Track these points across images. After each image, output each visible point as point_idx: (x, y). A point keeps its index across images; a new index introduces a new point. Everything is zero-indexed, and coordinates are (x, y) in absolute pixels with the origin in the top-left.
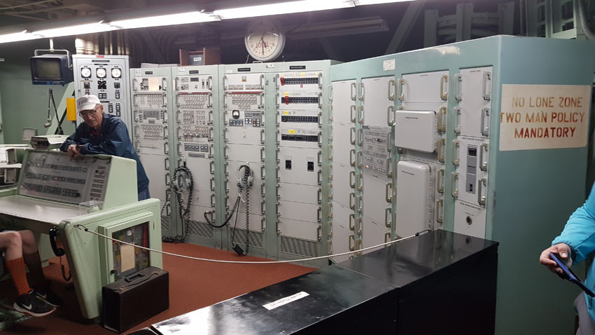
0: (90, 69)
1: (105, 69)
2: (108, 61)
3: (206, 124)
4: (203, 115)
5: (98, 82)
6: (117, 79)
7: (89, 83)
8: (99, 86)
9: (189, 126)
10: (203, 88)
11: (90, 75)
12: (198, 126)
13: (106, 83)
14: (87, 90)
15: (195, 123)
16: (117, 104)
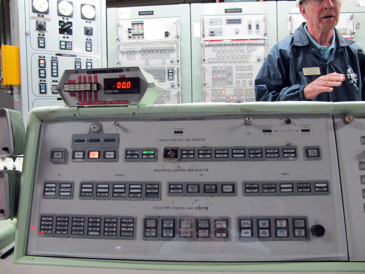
1: (71, 4)
4: (248, 72)
5: (60, 22)
6: (88, 21)
7: (45, 23)
8: (60, 29)
9: (222, 90)
10: (249, 34)
11: (48, 9)
12: (239, 88)
13: (72, 26)
14: (41, 35)
15: (234, 85)
16: (87, 60)
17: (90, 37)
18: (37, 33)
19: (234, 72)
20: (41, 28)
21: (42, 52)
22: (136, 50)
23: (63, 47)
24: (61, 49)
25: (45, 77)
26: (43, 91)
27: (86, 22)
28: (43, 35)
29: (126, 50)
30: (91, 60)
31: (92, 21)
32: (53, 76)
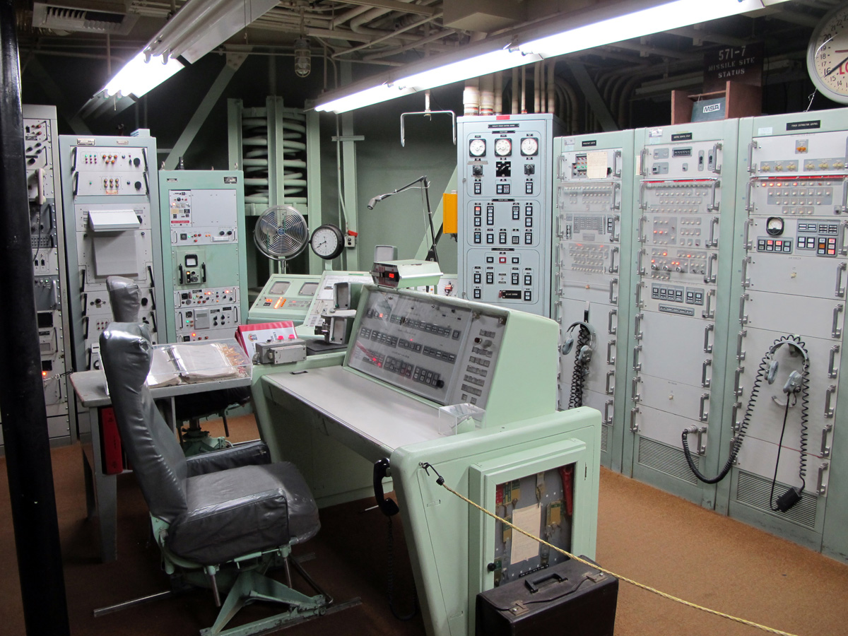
0: (484, 141)
1: (510, 141)
2: (517, 126)
3: (703, 245)
4: (696, 227)
5: (498, 163)
6: (529, 158)
7: (482, 167)
8: (497, 172)
9: (664, 250)
10: (699, 170)
11: (485, 152)
12: (683, 249)
13: (510, 166)
14: (478, 180)
15: (678, 244)
16: (527, 204)
17: (532, 176)
18: (474, 178)
19: (679, 226)
20: (478, 173)
21: (478, 199)
22: (578, 191)
23: (500, 191)
24: (498, 193)
25: (480, 225)
26: (477, 240)
27: (527, 159)
28: (480, 180)
29: (569, 191)
30: (531, 204)
31: (534, 157)
32: (488, 224)
